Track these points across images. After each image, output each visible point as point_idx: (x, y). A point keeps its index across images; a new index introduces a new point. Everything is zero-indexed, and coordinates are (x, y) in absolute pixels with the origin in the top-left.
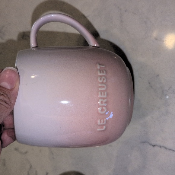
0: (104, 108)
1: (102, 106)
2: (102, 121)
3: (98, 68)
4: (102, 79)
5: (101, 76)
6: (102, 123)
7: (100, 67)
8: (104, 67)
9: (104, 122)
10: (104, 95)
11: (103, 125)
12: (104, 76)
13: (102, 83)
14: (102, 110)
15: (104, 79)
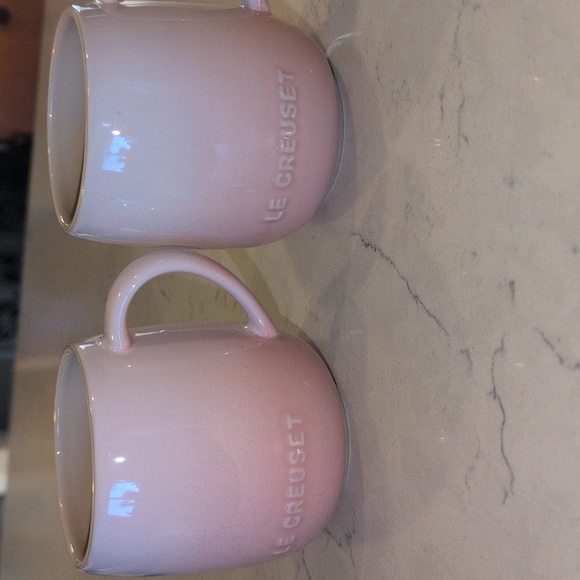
0: (288, 175)
1: (284, 172)
2: (279, 201)
3: (281, 80)
4: (289, 111)
5: (287, 102)
6: (278, 207)
7: (285, 79)
8: (291, 78)
9: (281, 205)
10: (291, 147)
11: (279, 210)
12: (293, 102)
13: (289, 119)
14: (283, 179)
15: (292, 110)
